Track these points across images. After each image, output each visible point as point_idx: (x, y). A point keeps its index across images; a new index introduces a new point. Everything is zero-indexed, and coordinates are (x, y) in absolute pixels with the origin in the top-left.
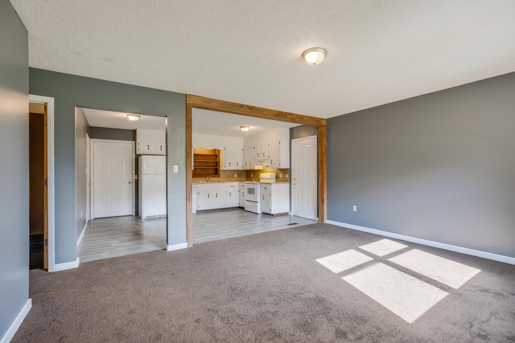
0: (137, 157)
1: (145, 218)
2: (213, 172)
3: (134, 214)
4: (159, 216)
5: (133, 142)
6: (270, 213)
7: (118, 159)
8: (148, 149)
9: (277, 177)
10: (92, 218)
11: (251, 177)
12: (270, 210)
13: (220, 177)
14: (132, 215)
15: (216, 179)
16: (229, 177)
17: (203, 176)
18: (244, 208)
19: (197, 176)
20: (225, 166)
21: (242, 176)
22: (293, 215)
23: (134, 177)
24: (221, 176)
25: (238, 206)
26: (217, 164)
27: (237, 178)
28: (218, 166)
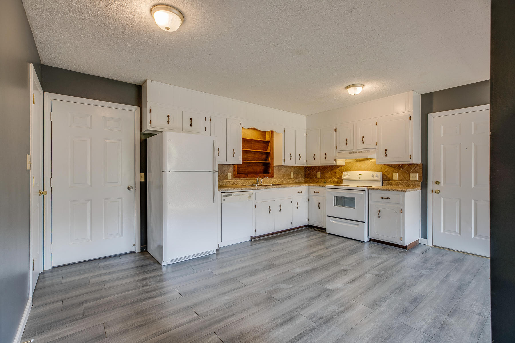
0: (143, 138)
1: (169, 263)
2: (261, 168)
3: (138, 250)
4: (193, 255)
5: (137, 109)
6: (401, 243)
7: (107, 141)
8: (168, 122)
9: (386, 179)
10: (48, 267)
11: (316, 177)
12: (401, 239)
13: (273, 177)
14: (134, 252)
15: (266, 180)
16: (284, 177)
17: (251, 175)
18: (325, 229)
19: (243, 175)
20: (284, 160)
21: (300, 175)
22: (430, 244)
23: (140, 177)
24: (275, 175)
25: (306, 223)
26: (268, 155)
27: (293, 178)
28: (270, 160)
